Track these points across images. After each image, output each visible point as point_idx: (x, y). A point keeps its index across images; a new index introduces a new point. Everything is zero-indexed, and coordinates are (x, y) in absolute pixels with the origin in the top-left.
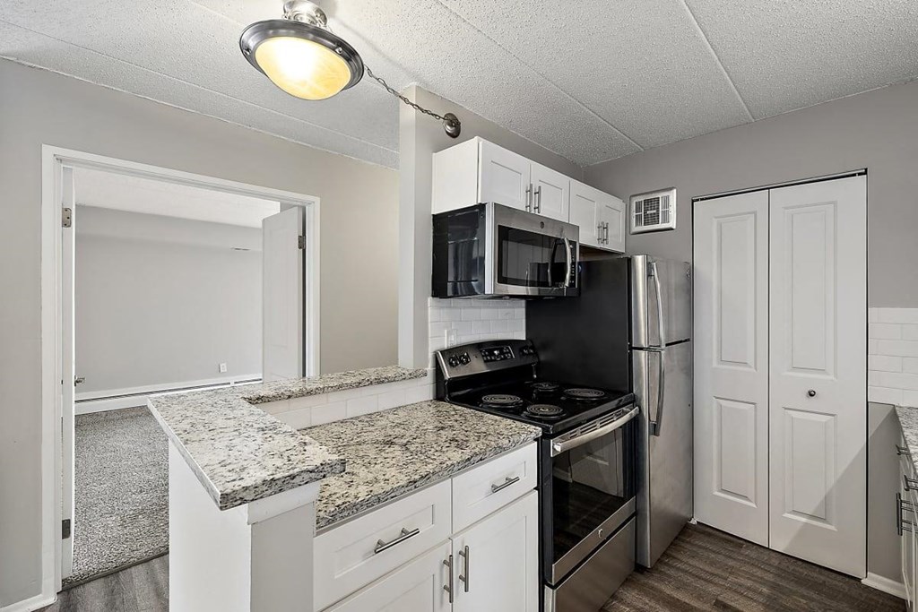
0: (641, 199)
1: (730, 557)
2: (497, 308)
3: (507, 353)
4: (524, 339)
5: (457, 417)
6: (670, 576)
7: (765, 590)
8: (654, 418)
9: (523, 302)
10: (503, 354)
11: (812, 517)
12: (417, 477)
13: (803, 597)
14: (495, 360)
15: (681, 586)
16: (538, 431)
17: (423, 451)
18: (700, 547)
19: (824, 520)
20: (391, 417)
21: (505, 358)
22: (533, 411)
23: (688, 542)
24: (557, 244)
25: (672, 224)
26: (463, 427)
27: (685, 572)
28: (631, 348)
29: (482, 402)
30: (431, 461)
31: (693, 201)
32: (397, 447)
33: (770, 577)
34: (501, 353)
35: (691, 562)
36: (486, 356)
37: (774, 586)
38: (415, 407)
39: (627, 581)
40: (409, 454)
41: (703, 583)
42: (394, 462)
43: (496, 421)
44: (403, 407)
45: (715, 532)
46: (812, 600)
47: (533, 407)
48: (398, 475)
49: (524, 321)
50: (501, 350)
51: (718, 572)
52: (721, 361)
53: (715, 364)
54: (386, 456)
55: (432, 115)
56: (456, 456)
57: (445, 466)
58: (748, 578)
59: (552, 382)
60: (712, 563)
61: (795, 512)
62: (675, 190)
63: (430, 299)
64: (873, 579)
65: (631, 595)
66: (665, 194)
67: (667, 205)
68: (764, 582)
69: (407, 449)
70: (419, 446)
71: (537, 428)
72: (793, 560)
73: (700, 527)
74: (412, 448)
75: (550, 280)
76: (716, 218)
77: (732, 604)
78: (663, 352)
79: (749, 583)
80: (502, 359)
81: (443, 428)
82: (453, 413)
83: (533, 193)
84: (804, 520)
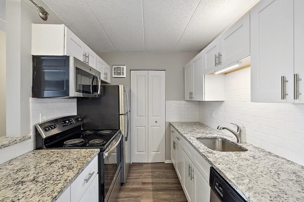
0: (116, 67)
1: (141, 169)
2: (65, 102)
3: (72, 121)
4: (76, 115)
5: (56, 155)
6: (130, 182)
7: (151, 174)
8: (126, 136)
9: (76, 100)
10: (70, 122)
11: (156, 152)
12: (56, 194)
13: (157, 172)
14: (67, 125)
15: (133, 183)
16: (97, 150)
17: (49, 178)
18: (134, 170)
19: (158, 151)
20: (10, 167)
21: (71, 124)
22: (92, 143)
23: (131, 170)
24: (94, 78)
25: (125, 76)
26: (63, 159)
27: (133, 179)
28: (119, 115)
29: (64, 144)
30: (59, 182)
31: (130, 70)
32: (28, 183)
33: (150, 170)
34: (69, 121)
35: (134, 175)
36: (63, 124)
37: (152, 172)
38: (24, 157)
39: (120, 190)
40: (40, 184)
41: (138, 179)
42: (32, 192)
43: (78, 151)
44: (15, 159)
45: (137, 164)
46: (159, 171)
47: (91, 141)
48: (43, 198)
49: (76, 107)
50: (69, 120)
51: (140, 174)
52: (138, 116)
53: (136, 117)
54: (23, 191)
55: (33, 3)
56: (71, 174)
57: (68, 181)
58: (147, 173)
59: (91, 130)
60: (139, 173)
61: (153, 152)
62: (125, 66)
63: (31, 99)
64: (167, 161)
65: (122, 194)
66: (123, 67)
67: (123, 70)
68: (149, 172)
69: (37, 182)
70: (44, 176)
71: (98, 149)
72: (153, 164)
73: (133, 164)
74: (40, 179)
75: (91, 91)
76: (137, 76)
77: (145, 181)
78: (128, 115)
79: (147, 174)
80: (70, 124)
81: (52, 163)
82: (52, 154)
83: (86, 56)
84: (155, 153)
